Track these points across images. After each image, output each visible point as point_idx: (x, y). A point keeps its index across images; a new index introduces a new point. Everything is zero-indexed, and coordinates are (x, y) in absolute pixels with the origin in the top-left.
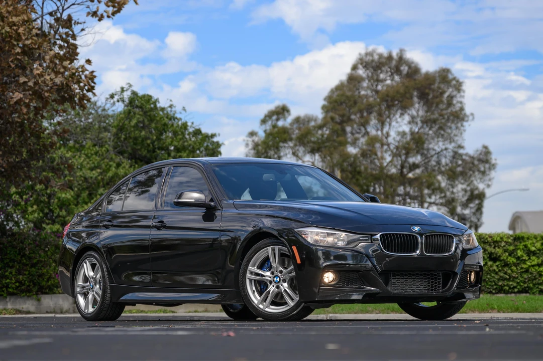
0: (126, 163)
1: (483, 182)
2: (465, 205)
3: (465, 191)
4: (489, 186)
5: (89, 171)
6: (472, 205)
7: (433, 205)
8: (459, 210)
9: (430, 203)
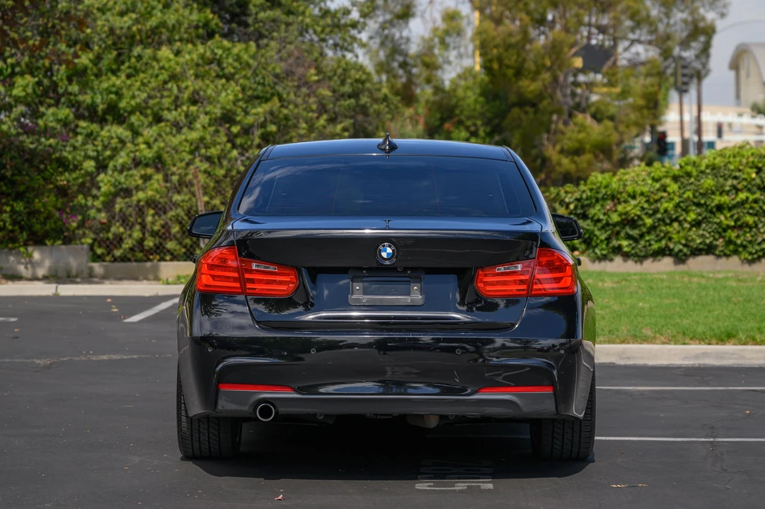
1: (713, 9)
2: (685, 44)
3: (685, 21)
4: (723, 15)
5: (118, 18)
6: (694, 44)
7: (636, 43)
8: (676, 51)
9: (633, 42)
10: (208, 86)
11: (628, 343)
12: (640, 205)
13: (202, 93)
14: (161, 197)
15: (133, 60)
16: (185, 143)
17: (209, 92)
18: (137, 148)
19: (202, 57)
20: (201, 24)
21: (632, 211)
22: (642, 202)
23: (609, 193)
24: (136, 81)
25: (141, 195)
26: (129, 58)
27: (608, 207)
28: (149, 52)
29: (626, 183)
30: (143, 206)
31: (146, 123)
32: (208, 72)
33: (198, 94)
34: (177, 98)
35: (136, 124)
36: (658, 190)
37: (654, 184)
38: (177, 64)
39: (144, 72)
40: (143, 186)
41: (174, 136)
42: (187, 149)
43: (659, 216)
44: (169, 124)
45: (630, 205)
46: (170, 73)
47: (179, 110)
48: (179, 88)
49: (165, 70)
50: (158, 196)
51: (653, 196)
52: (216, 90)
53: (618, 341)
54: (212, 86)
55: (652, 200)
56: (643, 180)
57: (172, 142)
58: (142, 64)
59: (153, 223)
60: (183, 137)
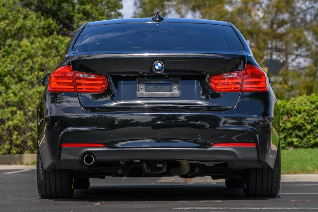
0: (33, 15)
7: (299, 57)
9: (297, 56)
10: (50, 61)
11: (298, 174)
12: (304, 117)
13: (46, 65)
14: (22, 124)
15: (7, 47)
16: (36, 93)
17: (51, 64)
18: (8, 96)
19: (46, 44)
20: (46, 26)
21: (299, 121)
22: (305, 115)
23: (285, 111)
24: (8, 58)
25: (10, 123)
26: (4, 46)
27: (285, 119)
28: (16, 42)
29: (295, 105)
30: (11, 129)
31: (14, 82)
32: (50, 54)
33: (44, 65)
34: (32, 68)
35: (8, 82)
36: (314, 109)
37: (312, 105)
38: (32, 48)
39: (12, 54)
40: (12, 118)
41: (30, 89)
42: (38, 97)
43: (315, 124)
44: (27, 82)
45: (298, 118)
46: (27, 54)
47: (33, 74)
48: (33, 61)
49: (26, 52)
50: (20, 124)
51: (311, 112)
52: (54, 63)
53: (292, 172)
54: (52, 61)
55: (310, 114)
56: (305, 103)
57: (29, 92)
58: (12, 49)
59: (17, 139)
60: (35, 90)
